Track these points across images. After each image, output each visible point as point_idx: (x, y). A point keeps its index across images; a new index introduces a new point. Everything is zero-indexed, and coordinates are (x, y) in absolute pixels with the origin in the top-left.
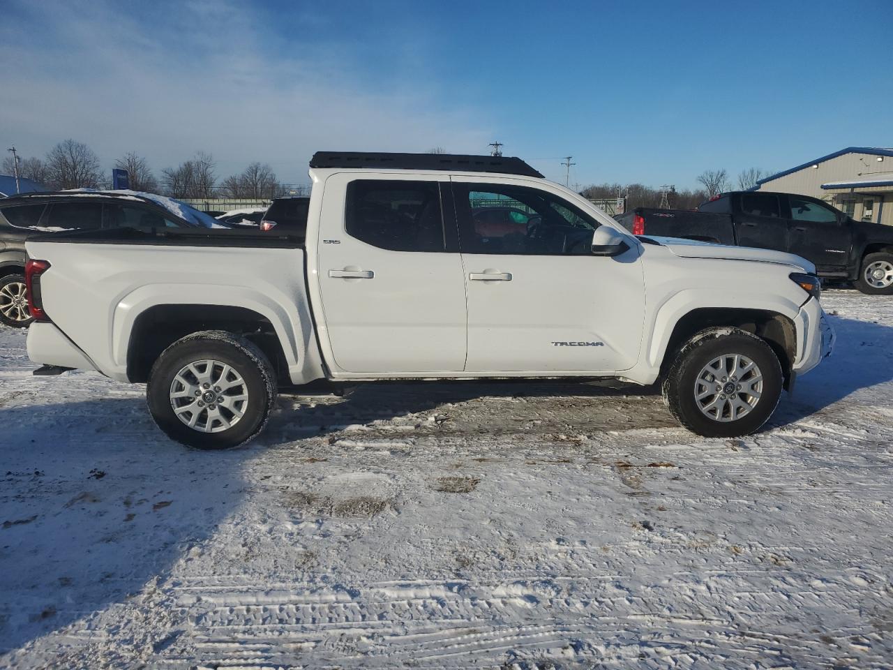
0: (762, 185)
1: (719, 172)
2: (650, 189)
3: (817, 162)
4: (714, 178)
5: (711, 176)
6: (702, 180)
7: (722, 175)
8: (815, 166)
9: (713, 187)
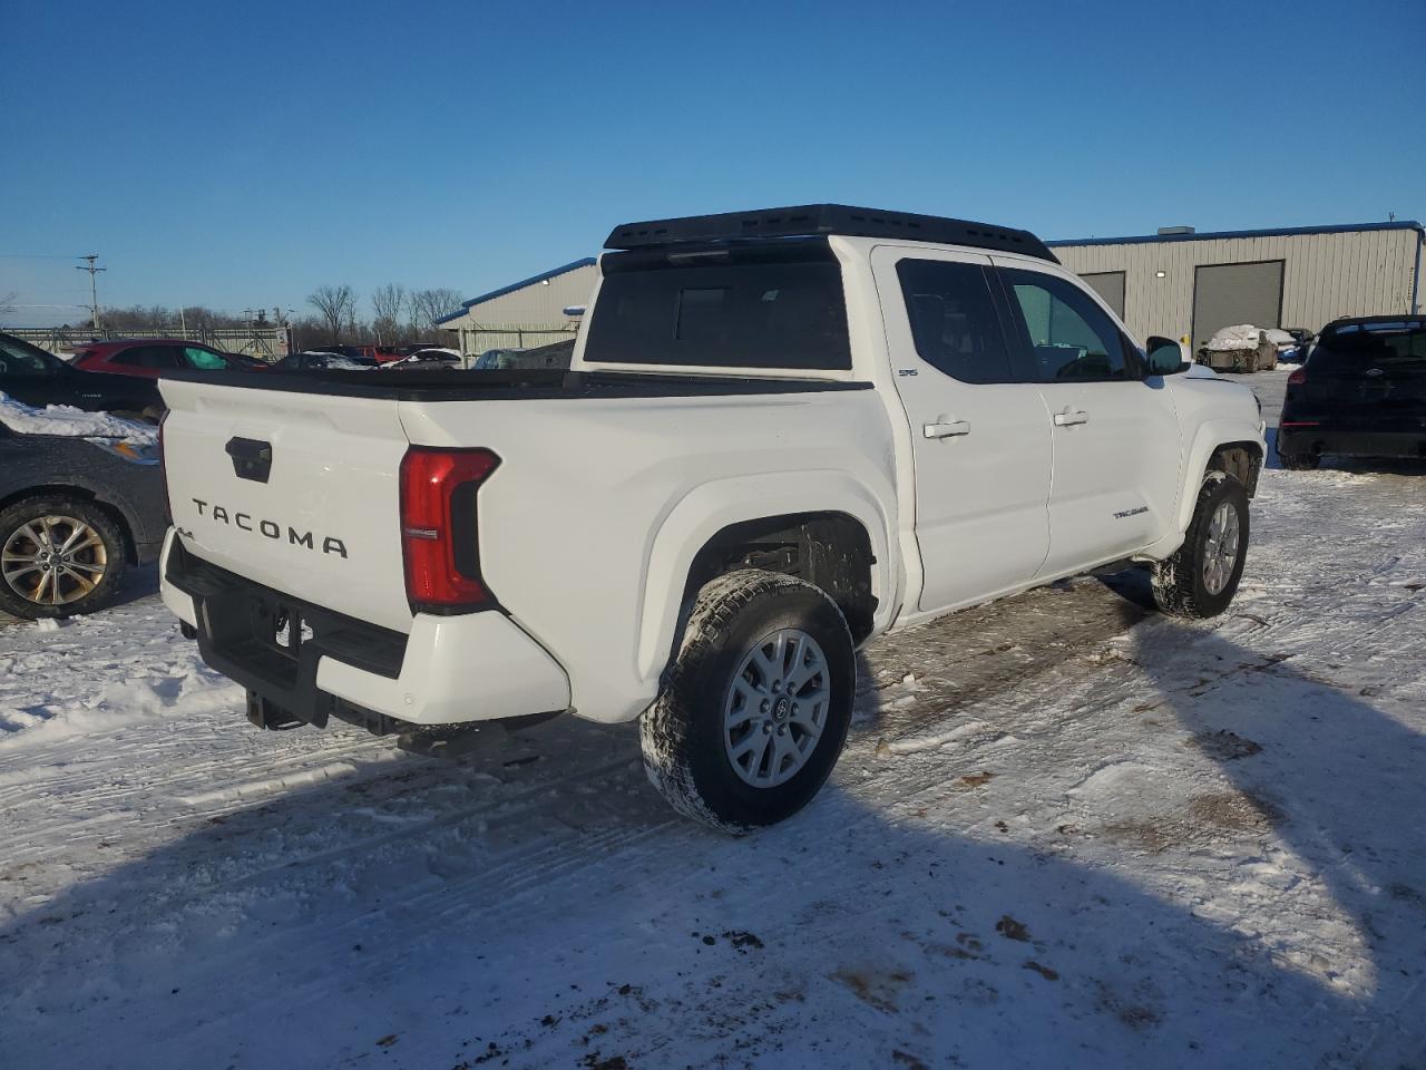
0: (471, 309)
1: (340, 289)
2: (222, 316)
3: (547, 276)
4: (335, 298)
5: (330, 296)
6: (315, 301)
7: (345, 294)
8: (545, 282)
9: (332, 313)
